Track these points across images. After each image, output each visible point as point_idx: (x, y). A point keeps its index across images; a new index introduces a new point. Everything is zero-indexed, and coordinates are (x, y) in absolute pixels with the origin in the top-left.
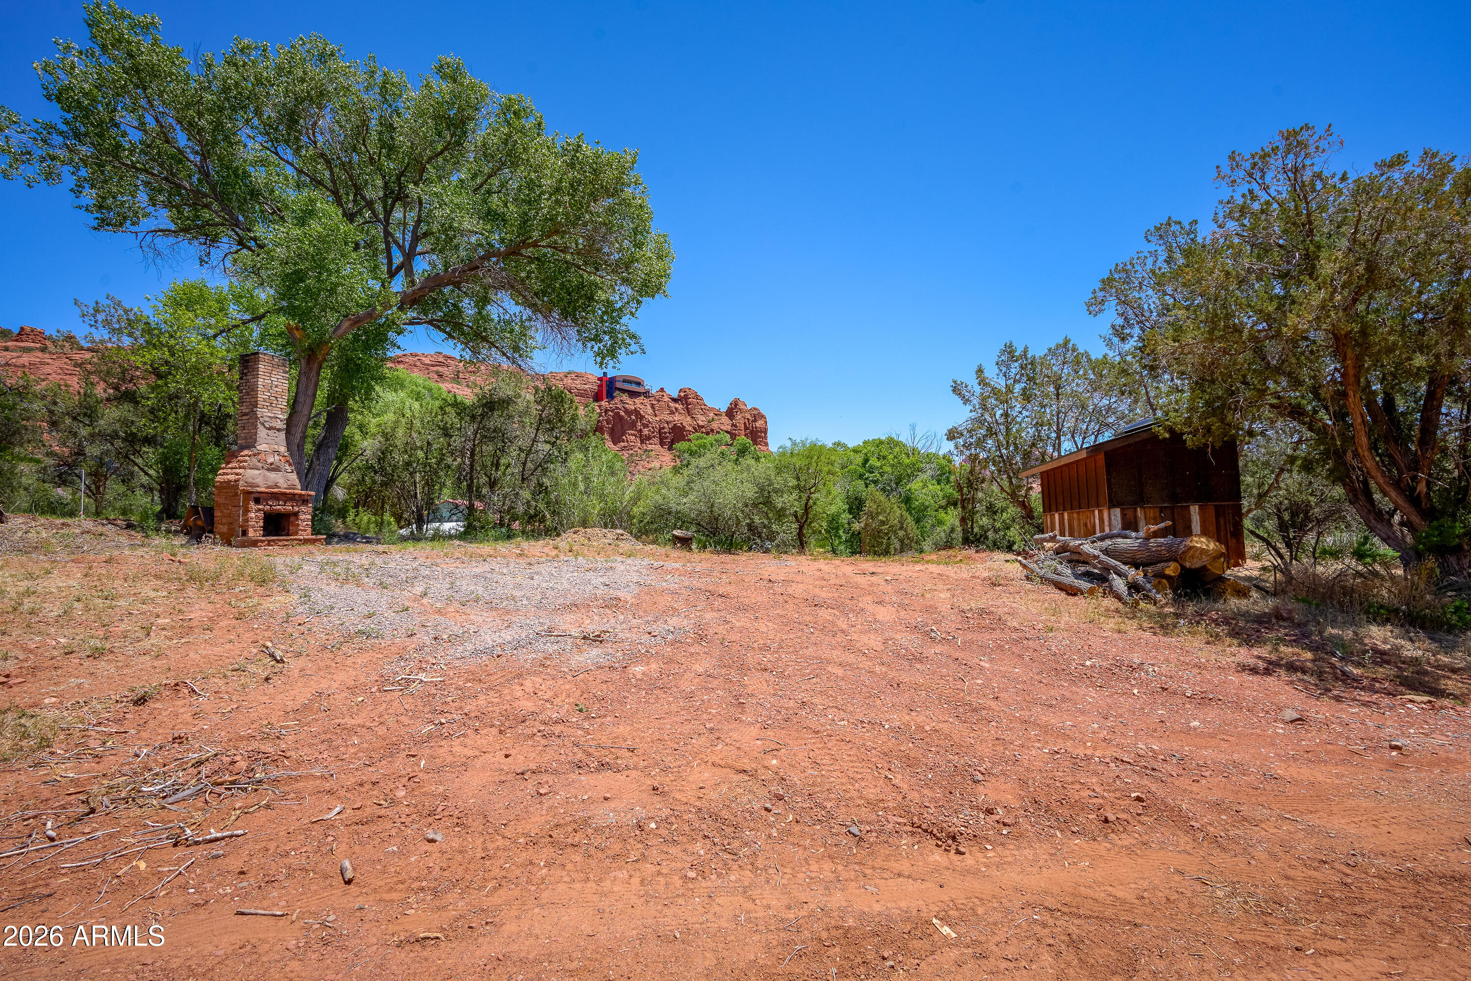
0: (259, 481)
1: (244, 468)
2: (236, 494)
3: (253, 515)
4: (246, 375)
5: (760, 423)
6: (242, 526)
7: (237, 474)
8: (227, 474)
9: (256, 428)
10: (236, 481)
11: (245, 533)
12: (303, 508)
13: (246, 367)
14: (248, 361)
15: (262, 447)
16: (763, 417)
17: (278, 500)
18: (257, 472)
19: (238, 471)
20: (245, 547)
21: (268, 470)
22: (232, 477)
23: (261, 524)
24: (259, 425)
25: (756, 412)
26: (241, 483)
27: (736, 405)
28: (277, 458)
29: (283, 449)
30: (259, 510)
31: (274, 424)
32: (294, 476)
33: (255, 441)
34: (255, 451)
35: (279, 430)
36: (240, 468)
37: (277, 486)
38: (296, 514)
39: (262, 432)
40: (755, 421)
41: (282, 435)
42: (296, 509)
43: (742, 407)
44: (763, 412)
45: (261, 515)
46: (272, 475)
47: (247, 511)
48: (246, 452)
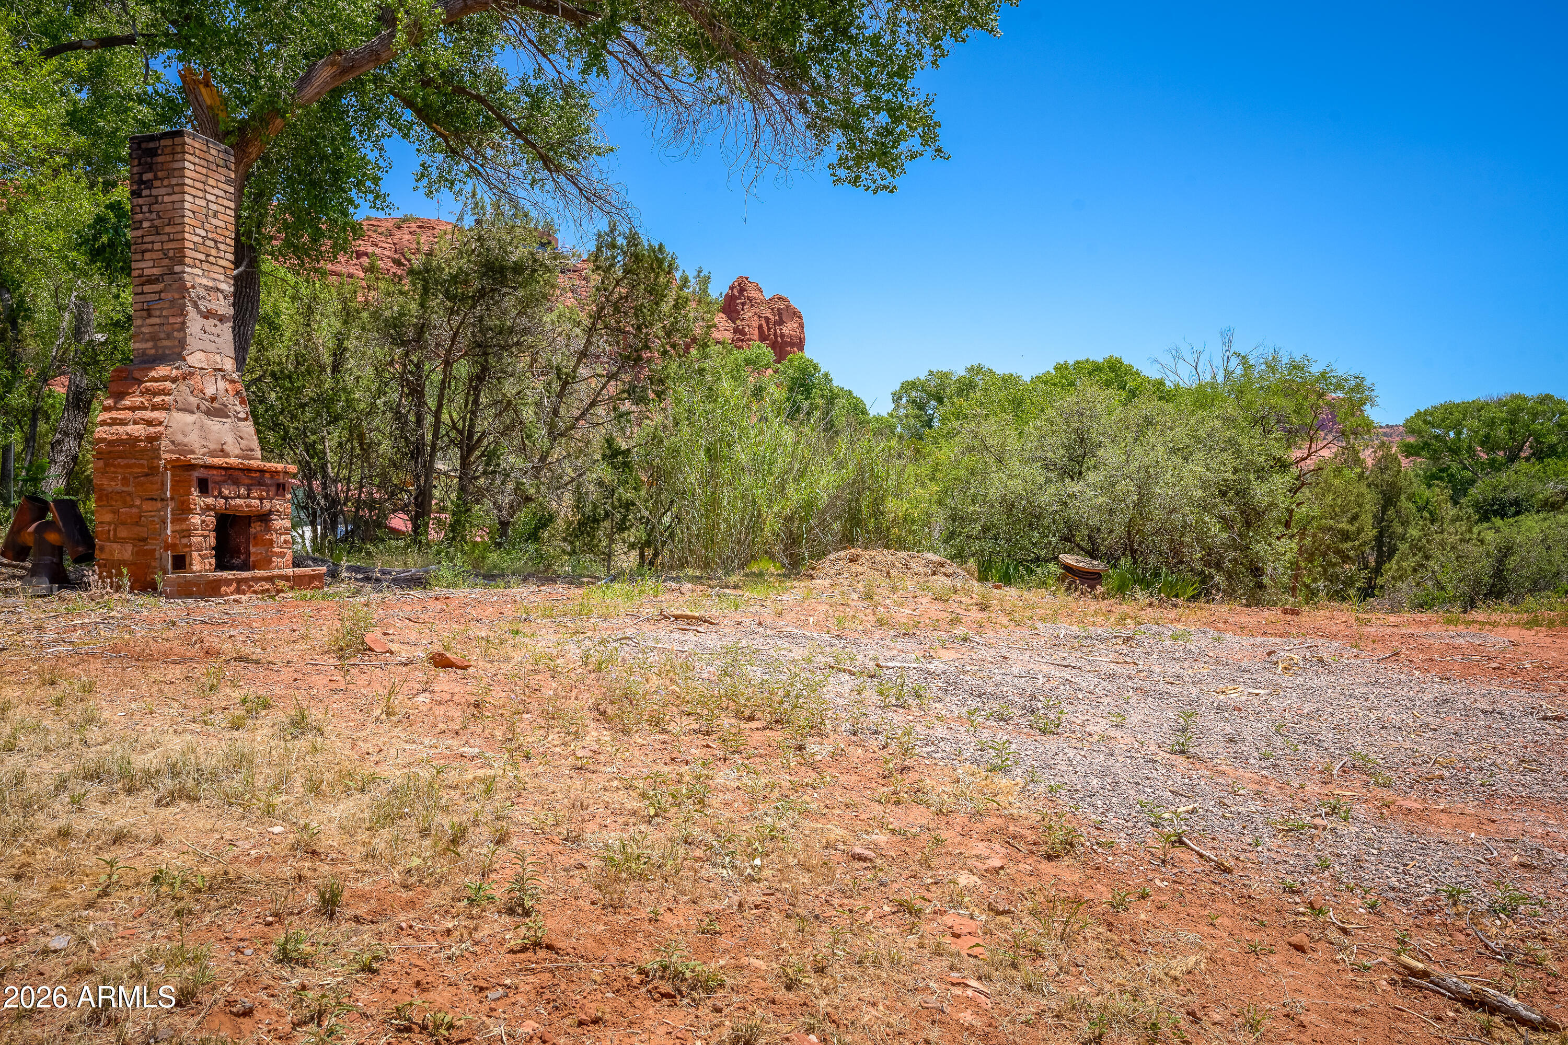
0: (194, 439)
1: (165, 408)
2: (153, 471)
3: (196, 520)
4: (149, 185)
5: (789, 328)
6: (173, 546)
7: (150, 423)
8: (123, 422)
9: (182, 313)
10: (151, 439)
11: (180, 562)
12: (278, 504)
13: (150, 168)
14: (153, 153)
15: (195, 359)
16: (796, 315)
17: (237, 483)
18: (189, 418)
19: (149, 415)
20: (188, 595)
21: (209, 413)
22: (139, 430)
23: (213, 541)
24: (190, 308)
25: (782, 305)
26: (164, 443)
27: (742, 290)
28: (222, 385)
29: (229, 365)
30: (208, 508)
31: (213, 306)
32: (248, 428)
33: (183, 344)
34: (185, 369)
35: (222, 319)
36: (154, 408)
37: (223, 453)
38: (265, 518)
39: (195, 323)
40: (781, 322)
41: (226, 332)
42: (267, 505)
43: (754, 294)
44: (796, 304)
45: (211, 520)
46: (214, 425)
47: (183, 510)
48: (162, 370)
